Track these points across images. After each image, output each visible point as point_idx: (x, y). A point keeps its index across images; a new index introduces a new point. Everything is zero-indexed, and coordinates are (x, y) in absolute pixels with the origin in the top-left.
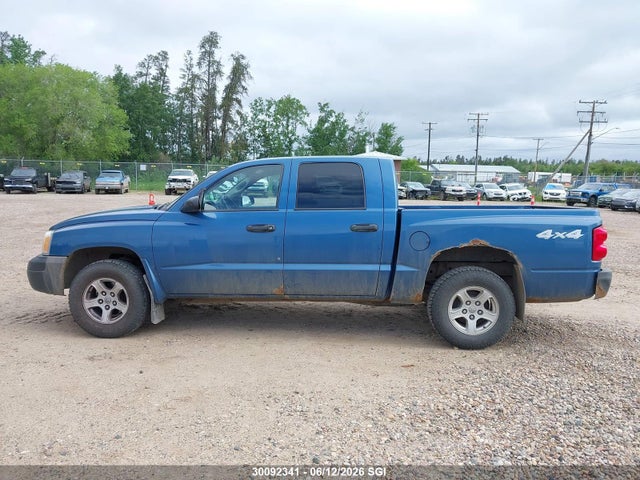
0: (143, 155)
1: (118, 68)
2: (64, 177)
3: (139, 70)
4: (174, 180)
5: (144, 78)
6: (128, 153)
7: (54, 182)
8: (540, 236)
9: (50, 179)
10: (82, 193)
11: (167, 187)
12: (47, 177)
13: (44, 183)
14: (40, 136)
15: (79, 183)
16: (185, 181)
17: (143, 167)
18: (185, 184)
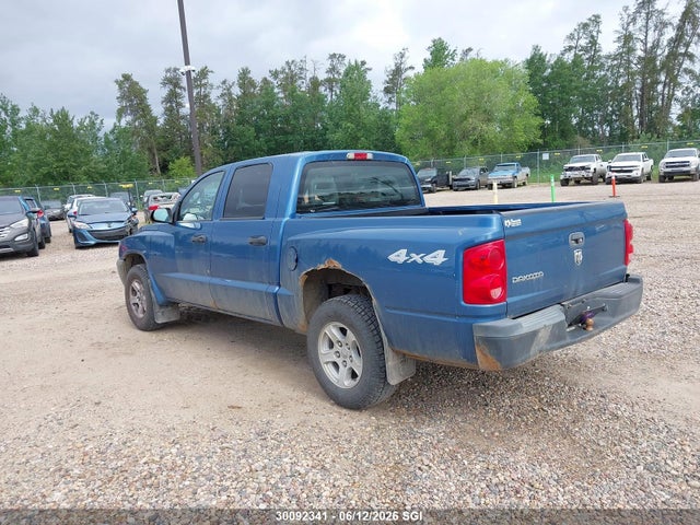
0: (559, 142)
1: (536, 48)
2: (463, 174)
3: (567, 44)
4: (571, 169)
5: (573, 52)
6: (541, 141)
7: (454, 180)
8: (392, 258)
9: (451, 177)
10: (476, 189)
11: (562, 177)
12: (448, 176)
13: (444, 182)
14: (450, 135)
15: (473, 179)
16: (583, 168)
17: (546, 156)
18: (583, 173)
